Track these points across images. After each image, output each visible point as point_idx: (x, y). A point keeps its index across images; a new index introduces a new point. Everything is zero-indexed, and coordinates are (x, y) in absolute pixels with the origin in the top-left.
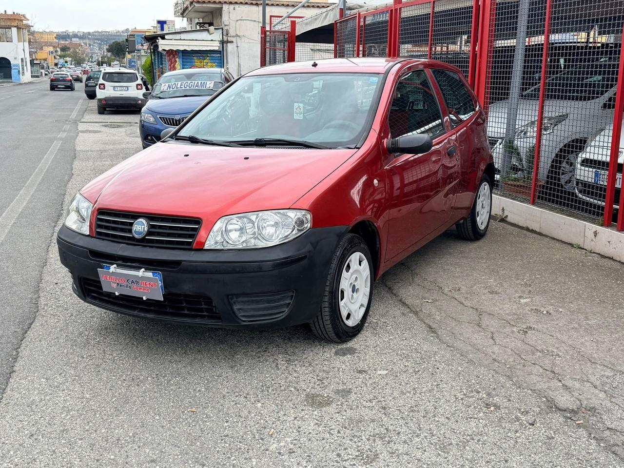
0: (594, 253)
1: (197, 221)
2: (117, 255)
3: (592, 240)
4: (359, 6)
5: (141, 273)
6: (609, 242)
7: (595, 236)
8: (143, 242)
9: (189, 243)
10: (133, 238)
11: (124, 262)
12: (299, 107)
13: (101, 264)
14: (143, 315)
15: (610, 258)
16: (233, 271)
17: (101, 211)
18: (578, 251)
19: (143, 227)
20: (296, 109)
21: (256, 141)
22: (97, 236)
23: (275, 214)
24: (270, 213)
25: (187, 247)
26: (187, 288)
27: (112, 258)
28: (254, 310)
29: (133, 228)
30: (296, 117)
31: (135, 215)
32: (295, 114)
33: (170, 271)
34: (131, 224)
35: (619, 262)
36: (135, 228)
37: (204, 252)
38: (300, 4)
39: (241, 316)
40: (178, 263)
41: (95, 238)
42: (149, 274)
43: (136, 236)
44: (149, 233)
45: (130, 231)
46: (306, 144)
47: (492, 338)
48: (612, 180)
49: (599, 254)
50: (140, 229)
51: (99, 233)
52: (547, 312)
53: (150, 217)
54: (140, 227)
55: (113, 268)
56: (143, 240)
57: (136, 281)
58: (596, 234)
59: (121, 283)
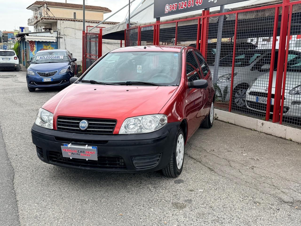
0: (262, 132)
1: (115, 121)
2: (72, 138)
3: (261, 127)
4: (135, 23)
5: (86, 147)
6: (269, 128)
7: (262, 125)
8: (85, 132)
9: (111, 132)
10: (80, 130)
11: (75, 142)
12: (139, 67)
13: (62, 143)
14: (83, 168)
15: (270, 135)
16: (135, 145)
17: (60, 117)
18: (255, 132)
19: (85, 124)
20: (138, 68)
21: (127, 82)
22: (58, 130)
23: (152, 116)
24: (149, 116)
25: (110, 133)
26: (111, 154)
27: (69, 141)
28: (142, 163)
29: (80, 125)
30: (138, 72)
31: (81, 119)
32: (138, 70)
33: (100, 146)
34: (79, 123)
35: (275, 136)
36: (81, 125)
37: (119, 136)
38: (101, 22)
39: (136, 166)
40: (106, 142)
41: (57, 130)
42: (90, 148)
43: (82, 129)
44: (89, 127)
45: (78, 127)
46: (153, 84)
47: (240, 172)
48: (269, 101)
49: (265, 133)
50: (84, 125)
51: (59, 128)
52: (257, 159)
53: (88, 119)
54: (84, 124)
55: (70, 145)
56: (86, 131)
57: (82, 151)
58: (263, 124)
59: (74, 152)
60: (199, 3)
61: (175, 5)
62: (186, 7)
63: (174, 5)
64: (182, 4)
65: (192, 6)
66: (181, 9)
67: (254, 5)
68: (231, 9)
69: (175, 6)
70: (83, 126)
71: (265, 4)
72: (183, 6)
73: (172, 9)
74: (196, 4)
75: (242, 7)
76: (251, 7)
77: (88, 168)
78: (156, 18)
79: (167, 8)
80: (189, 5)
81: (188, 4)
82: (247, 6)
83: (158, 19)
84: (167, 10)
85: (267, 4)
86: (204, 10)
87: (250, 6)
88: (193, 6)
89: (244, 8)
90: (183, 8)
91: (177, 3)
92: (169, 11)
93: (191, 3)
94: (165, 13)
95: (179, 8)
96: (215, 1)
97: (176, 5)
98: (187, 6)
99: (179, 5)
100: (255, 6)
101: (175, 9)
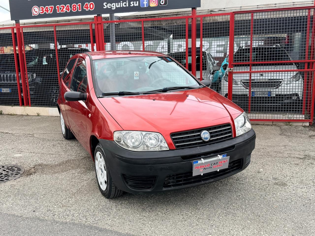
5: (220, 157)
12: (137, 73)
13: (191, 161)
17: (173, 134)
20: (135, 74)
25: (230, 138)
30: (135, 78)
32: (135, 77)
33: (230, 152)
40: (233, 146)
41: (176, 149)
44: (211, 137)
45: (201, 139)
51: (178, 146)
55: (203, 161)
57: (215, 163)
59: (207, 167)
60: (89, 8)
61: (50, 7)
62: (68, 11)
63: (47, 8)
64: (62, 7)
65: (79, 11)
66: (61, 12)
67: (148, 15)
68: (121, 16)
69: (50, 9)
70: (207, 136)
71: (160, 15)
72: (65, 10)
73: (45, 12)
74: (84, 9)
75: (134, 16)
76: (145, 16)
77: (212, 180)
78: (16, 21)
79: (36, 10)
80: (74, 9)
81: (72, 8)
82: (140, 16)
83: (17, 22)
84: (37, 12)
85: (162, 15)
86: (96, 15)
87: (143, 16)
88: (81, 11)
89: (136, 17)
90: (65, 12)
91: (53, 6)
92: (40, 13)
93: (76, 7)
94: (33, 15)
95: (58, 11)
96: (113, 8)
97: (52, 7)
98: (71, 10)
99: (57, 9)
100: (150, 16)
101: (51, 12)
